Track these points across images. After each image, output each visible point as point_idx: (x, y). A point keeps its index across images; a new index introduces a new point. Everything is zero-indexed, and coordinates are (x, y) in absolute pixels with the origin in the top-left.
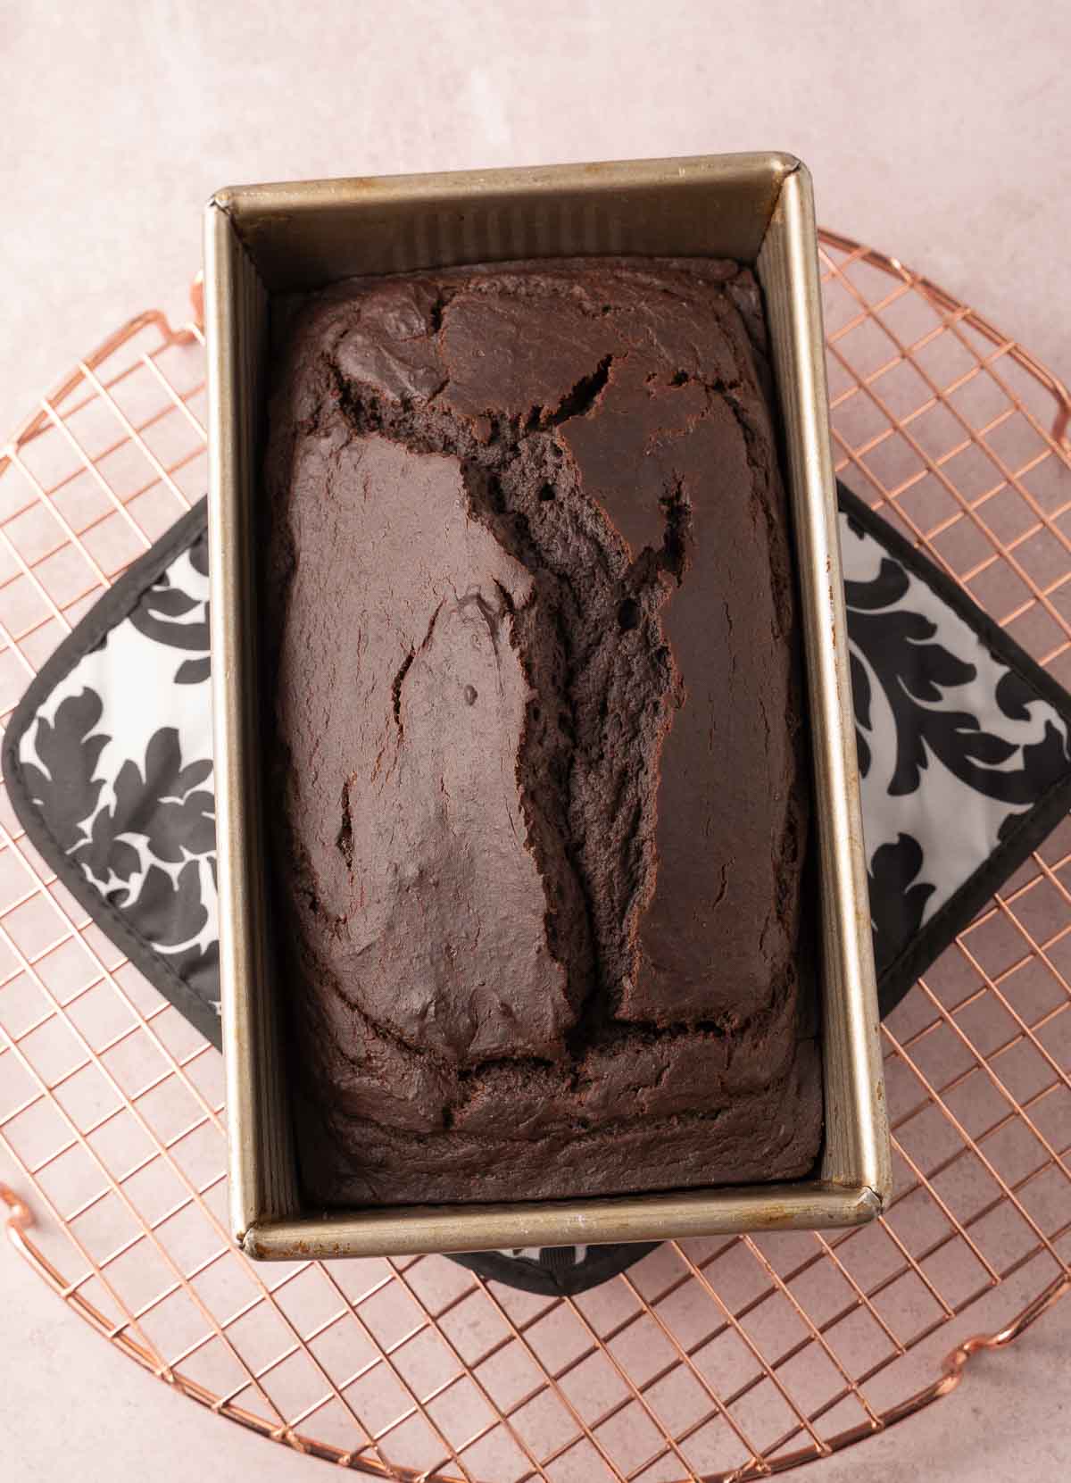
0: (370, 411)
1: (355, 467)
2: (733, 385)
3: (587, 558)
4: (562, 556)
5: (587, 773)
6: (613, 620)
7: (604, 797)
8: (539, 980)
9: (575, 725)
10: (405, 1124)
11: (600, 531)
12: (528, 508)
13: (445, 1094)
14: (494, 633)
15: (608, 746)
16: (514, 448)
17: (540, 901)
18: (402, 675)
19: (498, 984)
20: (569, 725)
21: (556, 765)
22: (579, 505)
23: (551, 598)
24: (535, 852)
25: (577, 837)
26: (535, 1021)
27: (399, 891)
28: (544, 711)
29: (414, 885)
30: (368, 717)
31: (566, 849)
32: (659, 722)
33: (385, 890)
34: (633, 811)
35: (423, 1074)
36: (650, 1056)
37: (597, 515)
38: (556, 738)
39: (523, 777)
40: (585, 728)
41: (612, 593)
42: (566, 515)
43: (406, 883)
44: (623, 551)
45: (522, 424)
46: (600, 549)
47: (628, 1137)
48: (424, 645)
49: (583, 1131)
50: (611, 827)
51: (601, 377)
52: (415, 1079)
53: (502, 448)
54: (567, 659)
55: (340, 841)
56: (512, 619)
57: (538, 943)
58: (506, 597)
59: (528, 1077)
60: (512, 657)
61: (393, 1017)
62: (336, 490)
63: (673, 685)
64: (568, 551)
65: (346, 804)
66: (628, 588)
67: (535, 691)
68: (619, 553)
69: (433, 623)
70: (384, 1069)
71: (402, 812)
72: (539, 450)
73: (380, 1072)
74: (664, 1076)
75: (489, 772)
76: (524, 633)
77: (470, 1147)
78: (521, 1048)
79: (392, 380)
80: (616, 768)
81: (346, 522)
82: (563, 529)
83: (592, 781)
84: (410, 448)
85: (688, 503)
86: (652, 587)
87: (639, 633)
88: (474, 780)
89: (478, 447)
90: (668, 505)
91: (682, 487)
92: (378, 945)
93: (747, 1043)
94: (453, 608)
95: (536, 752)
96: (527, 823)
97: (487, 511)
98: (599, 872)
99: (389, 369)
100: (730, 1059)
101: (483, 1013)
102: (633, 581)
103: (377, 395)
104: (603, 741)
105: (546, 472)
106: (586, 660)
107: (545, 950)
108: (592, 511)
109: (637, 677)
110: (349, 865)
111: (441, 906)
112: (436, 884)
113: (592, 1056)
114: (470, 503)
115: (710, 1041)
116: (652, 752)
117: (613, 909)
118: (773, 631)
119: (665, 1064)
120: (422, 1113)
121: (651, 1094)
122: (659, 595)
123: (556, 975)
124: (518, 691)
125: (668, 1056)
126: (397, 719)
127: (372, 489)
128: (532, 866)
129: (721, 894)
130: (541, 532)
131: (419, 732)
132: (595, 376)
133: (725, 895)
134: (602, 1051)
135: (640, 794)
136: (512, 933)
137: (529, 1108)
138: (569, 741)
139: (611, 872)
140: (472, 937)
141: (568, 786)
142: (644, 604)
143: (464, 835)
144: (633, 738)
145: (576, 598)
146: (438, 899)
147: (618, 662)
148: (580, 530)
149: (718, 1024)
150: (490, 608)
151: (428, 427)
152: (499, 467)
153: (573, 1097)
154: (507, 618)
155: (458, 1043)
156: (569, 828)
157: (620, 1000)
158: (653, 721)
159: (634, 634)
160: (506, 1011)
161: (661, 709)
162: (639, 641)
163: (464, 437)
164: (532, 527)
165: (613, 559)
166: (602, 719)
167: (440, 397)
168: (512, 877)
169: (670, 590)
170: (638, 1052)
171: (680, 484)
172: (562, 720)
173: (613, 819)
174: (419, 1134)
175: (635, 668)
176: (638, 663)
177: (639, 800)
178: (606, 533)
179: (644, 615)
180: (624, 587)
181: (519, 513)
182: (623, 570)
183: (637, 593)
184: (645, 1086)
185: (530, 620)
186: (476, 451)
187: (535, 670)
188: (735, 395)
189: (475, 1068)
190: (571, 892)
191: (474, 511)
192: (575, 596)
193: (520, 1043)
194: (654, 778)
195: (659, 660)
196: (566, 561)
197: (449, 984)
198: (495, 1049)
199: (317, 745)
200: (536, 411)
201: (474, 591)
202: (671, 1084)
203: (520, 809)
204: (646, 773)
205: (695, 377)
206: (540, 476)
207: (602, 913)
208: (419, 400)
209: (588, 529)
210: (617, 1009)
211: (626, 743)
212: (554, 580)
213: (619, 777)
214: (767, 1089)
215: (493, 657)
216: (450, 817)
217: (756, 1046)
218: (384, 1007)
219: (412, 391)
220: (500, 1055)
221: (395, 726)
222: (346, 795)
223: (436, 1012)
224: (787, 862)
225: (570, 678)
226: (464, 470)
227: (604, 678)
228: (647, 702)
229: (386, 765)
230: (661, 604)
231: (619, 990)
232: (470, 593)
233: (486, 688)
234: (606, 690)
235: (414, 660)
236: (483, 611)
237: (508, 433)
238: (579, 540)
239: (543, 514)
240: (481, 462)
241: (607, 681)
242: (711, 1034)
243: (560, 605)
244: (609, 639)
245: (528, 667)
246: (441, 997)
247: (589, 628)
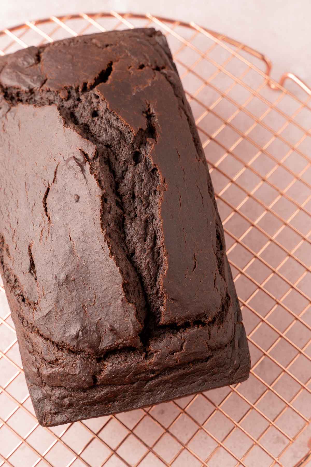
0: (16, 98)
1: (13, 118)
2: (163, 68)
3: (116, 136)
4: (106, 137)
5: (131, 223)
6: (131, 160)
7: (140, 232)
8: (124, 313)
9: (123, 205)
10: (77, 385)
11: (120, 125)
12: (88, 121)
13: (92, 369)
14: (83, 170)
15: (138, 211)
16: (79, 100)
17: (119, 279)
18: (46, 196)
19: (107, 318)
20: (120, 205)
21: (117, 222)
22: (109, 116)
23: (104, 154)
24: (114, 258)
25: (131, 251)
26: (125, 331)
27: (58, 286)
28: (109, 199)
29: (65, 282)
30: (35, 217)
31: (127, 256)
32: (158, 199)
33: (53, 286)
34: (153, 236)
35: (81, 362)
36: (176, 339)
37: (118, 119)
38: (116, 210)
39: (104, 227)
40: (127, 205)
41: (129, 149)
42: (104, 121)
43: (62, 282)
44: (131, 131)
45: (80, 90)
46: (121, 133)
47: (172, 375)
48: (53, 182)
49: (153, 375)
50: (145, 244)
51: (109, 70)
52: (78, 365)
53: (73, 100)
54: (115, 178)
55: (30, 270)
56: (89, 164)
57: (121, 297)
58: (86, 155)
59: (126, 356)
60: (92, 179)
61: (64, 339)
62: (7, 129)
63: (161, 183)
64: (108, 135)
65: (30, 254)
66: (135, 147)
67: (104, 191)
68: (129, 133)
69: (56, 173)
70: (64, 363)
71: (55, 252)
72: (89, 98)
73: (63, 365)
74: (184, 347)
75: (89, 228)
76: (95, 168)
77: (106, 390)
78: (121, 343)
79: (24, 82)
80: (143, 220)
81: (13, 141)
82: (104, 126)
83: (134, 226)
84: (35, 106)
85: (154, 112)
86: (145, 145)
87: (143, 164)
88: (83, 232)
89: (63, 101)
90: (146, 114)
91: (150, 106)
92: (53, 311)
93: (215, 328)
94: (63, 164)
95: (108, 217)
96: (109, 246)
97: (71, 123)
98: (143, 264)
99: (22, 79)
100: (210, 335)
101: (102, 331)
102: (137, 143)
103: (19, 90)
104: (136, 209)
105: (94, 106)
106: (123, 178)
107: (125, 299)
108: (115, 118)
109: (145, 181)
110: (36, 279)
111: (77, 289)
112: (74, 280)
113: (152, 342)
114: (64, 121)
115: (201, 328)
116: (156, 211)
117: (151, 278)
118: (197, 158)
119: (183, 341)
120: (83, 379)
121: (180, 354)
122: (149, 148)
123: (131, 309)
124: (97, 191)
125: (184, 337)
126: (47, 215)
127: (22, 126)
128: (113, 263)
129: (195, 266)
130: (94, 129)
131: (56, 218)
132: (107, 69)
133: (197, 266)
134: (156, 340)
135: (155, 229)
136: (110, 296)
137: (129, 369)
138: (122, 211)
139: (148, 262)
140: (93, 300)
141: (124, 230)
142: (143, 152)
143: (82, 257)
144: (148, 206)
145: (114, 154)
146: (76, 286)
147: (136, 177)
148: (111, 126)
149: (202, 321)
150: (79, 160)
151: (42, 98)
152: (73, 108)
153: (146, 362)
154: (87, 163)
155: (94, 346)
156: (127, 248)
157: (160, 317)
158: (155, 198)
159: (141, 165)
160: (112, 330)
161: (158, 193)
162: (144, 167)
163: (57, 98)
164: (91, 128)
165: (127, 136)
166: (134, 201)
167: (45, 85)
168: (106, 271)
169: (153, 145)
170: (171, 338)
171: (149, 105)
172: (117, 203)
173: (145, 240)
174: (84, 389)
175: (144, 178)
176: (145, 176)
177: (155, 231)
178: (122, 125)
179: (144, 157)
180: (133, 147)
181: (85, 124)
182: (132, 139)
183: (139, 148)
184: (176, 352)
185: (97, 163)
186: (63, 103)
187: (103, 183)
188: (165, 71)
189: (102, 356)
190: (132, 274)
191: (66, 124)
192: (114, 153)
193: (120, 341)
194: (160, 221)
195: (153, 174)
196: (107, 139)
197: (86, 321)
198: (111, 345)
199: (15, 233)
200: (85, 84)
201: (72, 155)
202: (187, 349)
203: (105, 241)
204: (156, 220)
205: (148, 66)
206: (91, 108)
207: (147, 281)
208: (36, 88)
209: (115, 125)
210: (159, 321)
211: (145, 209)
212: (104, 147)
213: (145, 223)
214: (226, 346)
215: (84, 180)
216: (75, 251)
217: (219, 328)
218: (60, 336)
219: (33, 85)
220: (113, 348)
221: (46, 218)
222: (30, 250)
223: (83, 334)
224: (219, 251)
225: (117, 185)
226: (59, 109)
227: (132, 184)
228: (151, 191)
229: (45, 234)
230: (150, 151)
231: (159, 313)
232: (70, 156)
233: (83, 194)
234: (133, 189)
235: (50, 189)
236: (77, 162)
237: (75, 94)
238: (111, 129)
239: (95, 122)
240: (66, 107)
241: (133, 185)
242: (200, 325)
243: (108, 157)
244: (131, 168)
245: (99, 181)
246: (84, 328)
247: (121, 164)
